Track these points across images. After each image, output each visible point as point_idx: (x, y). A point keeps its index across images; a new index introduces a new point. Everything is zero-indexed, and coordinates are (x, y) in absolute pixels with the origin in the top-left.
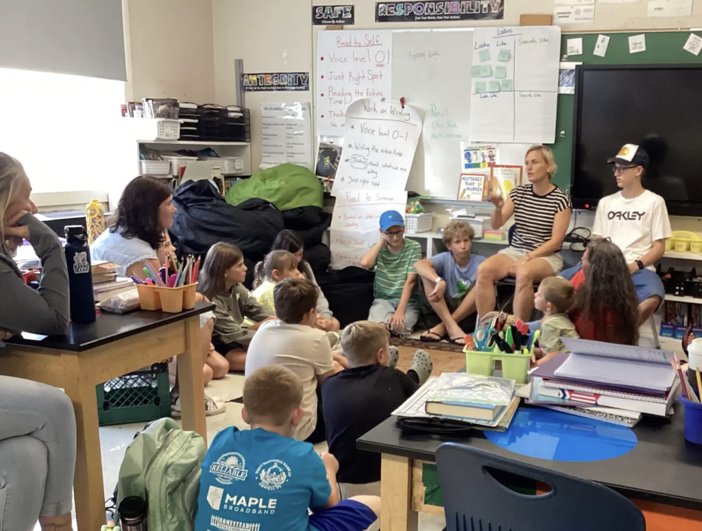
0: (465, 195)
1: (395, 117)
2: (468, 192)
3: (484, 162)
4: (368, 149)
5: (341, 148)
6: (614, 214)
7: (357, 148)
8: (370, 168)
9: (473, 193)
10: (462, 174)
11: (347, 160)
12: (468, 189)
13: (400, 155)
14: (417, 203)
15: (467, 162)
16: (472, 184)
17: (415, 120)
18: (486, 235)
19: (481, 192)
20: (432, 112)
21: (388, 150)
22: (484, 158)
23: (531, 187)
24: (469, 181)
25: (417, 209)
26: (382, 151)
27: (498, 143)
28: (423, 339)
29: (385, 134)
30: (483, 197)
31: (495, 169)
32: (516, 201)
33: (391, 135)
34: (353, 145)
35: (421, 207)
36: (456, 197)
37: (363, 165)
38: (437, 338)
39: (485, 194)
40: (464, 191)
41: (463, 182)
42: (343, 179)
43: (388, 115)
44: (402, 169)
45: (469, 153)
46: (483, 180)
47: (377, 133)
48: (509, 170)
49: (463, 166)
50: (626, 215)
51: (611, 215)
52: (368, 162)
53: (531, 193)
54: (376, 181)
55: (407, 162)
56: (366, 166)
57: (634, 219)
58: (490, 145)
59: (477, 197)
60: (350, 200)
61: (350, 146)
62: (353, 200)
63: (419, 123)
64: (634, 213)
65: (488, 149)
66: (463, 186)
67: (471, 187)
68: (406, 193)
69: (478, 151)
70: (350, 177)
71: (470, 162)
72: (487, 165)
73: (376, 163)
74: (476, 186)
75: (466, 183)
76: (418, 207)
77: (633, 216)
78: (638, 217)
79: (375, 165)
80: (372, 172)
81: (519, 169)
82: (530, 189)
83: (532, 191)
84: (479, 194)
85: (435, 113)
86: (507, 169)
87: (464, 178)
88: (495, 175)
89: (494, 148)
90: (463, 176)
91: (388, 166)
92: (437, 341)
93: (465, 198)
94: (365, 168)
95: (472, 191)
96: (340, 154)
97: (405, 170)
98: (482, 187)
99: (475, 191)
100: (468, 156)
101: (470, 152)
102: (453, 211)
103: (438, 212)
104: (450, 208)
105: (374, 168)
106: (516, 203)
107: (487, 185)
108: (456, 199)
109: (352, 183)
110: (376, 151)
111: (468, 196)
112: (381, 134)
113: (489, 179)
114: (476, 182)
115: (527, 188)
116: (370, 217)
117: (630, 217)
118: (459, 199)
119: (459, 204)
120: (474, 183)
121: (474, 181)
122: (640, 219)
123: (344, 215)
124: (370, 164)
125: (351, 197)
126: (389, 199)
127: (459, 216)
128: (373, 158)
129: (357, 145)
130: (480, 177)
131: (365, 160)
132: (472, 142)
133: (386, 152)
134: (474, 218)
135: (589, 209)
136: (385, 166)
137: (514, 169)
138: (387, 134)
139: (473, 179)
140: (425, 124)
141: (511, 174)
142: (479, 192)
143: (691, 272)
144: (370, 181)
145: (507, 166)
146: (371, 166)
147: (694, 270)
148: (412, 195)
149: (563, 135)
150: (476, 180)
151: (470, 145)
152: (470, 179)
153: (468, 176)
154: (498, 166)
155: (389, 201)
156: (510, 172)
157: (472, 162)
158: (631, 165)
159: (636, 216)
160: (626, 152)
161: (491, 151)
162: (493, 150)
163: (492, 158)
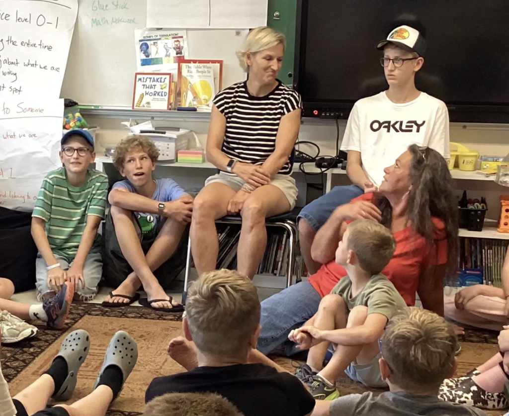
0: (144, 102)
2: (147, 99)
4: (1, 41)
6: (380, 124)
8: (5, 68)
9: (154, 99)
10: (137, 74)
12: (147, 94)
13: (50, 48)
14: (78, 115)
15: (144, 57)
18: (180, 157)
19: (166, 98)
21: (32, 42)
22: (167, 51)
23: (245, 86)
24: (148, 83)
25: (78, 123)
26: (22, 44)
27: (187, 29)
28: (106, 304)
29: (26, 20)
30: (169, 104)
31: (184, 65)
32: (227, 111)
33: (34, 21)
35: (83, 121)
36: (132, 106)
38: (126, 300)
39: (172, 101)
40: (142, 96)
41: (139, 84)
44: (53, 68)
45: (146, 44)
46: (167, 81)
47: (13, 18)
48: (204, 67)
49: (139, 63)
50: (397, 126)
51: (376, 126)
52: (2, 59)
53: (246, 95)
54: (16, 85)
55: (60, 57)
57: (411, 131)
58: (176, 32)
59: (161, 104)
63: (73, 4)
64: (409, 122)
65: (173, 38)
66: (140, 90)
67: (152, 90)
68: (62, 101)
69: (159, 42)
71: (148, 56)
72: (172, 60)
73: (14, 61)
74: (158, 89)
75: (144, 85)
76: (79, 120)
77: (407, 126)
78: (415, 128)
79: (12, 63)
80: (9, 73)
81: (219, 65)
82: (243, 89)
83: (246, 92)
84: (162, 100)
86: (201, 65)
87: (140, 79)
88: (184, 73)
89: (182, 37)
90: (139, 77)
91: (32, 65)
92: (127, 304)
93: (143, 106)
95: (153, 97)
97: (57, 69)
98: (167, 90)
99: (157, 97)
100: (145, 48)
101: (148, 43)
102: (131, 126)
103: (103, 128)
104: (128, 120)
105: (13, 69)
106: (226, 114)
107: (173, 87)
108: (131, 109)
110: (14, 44)
111: (148, 103)
112: (18, 20)
113: (176, 79)
114: (158, 84)
115: (238, 87)
116: (11, 137)
117: (404, 127)
118: (136, 108)
119: (137, 115)
120: (155, 85)
121: (154, 83)
122: (418, 131)
124: (7, 61)
126: (37, 111)
127: (142, 132)
128: (10, 52)
130: (164, 77)
132: (151, 29)
133: (28, 44)
134: (165, 133)
135: (319, 116)
136: (28, 64)
137: (210, 65)
138: (28, 20)
139: (154, 81)
140: (82, 5)
141: (209, 72)
142: (163, 97)
143: (461, 196)
144: (7, 86)
145: (201, 62)
146: (6, 65)
147: (465, 194)
148: (70, 105)
149: (277, 17)
150: (157, 81)
151: (147, 33)
152: (148, 80)
153: (146, 76)
154: (189, 61)
155: (38, 114)
156: (206, 70)
157: (150, 57)
158: (410, 56)
159: (412, 126)
160: (406, 35)
161: (178, 41)
162: (179, 39)
163: (179, 50)
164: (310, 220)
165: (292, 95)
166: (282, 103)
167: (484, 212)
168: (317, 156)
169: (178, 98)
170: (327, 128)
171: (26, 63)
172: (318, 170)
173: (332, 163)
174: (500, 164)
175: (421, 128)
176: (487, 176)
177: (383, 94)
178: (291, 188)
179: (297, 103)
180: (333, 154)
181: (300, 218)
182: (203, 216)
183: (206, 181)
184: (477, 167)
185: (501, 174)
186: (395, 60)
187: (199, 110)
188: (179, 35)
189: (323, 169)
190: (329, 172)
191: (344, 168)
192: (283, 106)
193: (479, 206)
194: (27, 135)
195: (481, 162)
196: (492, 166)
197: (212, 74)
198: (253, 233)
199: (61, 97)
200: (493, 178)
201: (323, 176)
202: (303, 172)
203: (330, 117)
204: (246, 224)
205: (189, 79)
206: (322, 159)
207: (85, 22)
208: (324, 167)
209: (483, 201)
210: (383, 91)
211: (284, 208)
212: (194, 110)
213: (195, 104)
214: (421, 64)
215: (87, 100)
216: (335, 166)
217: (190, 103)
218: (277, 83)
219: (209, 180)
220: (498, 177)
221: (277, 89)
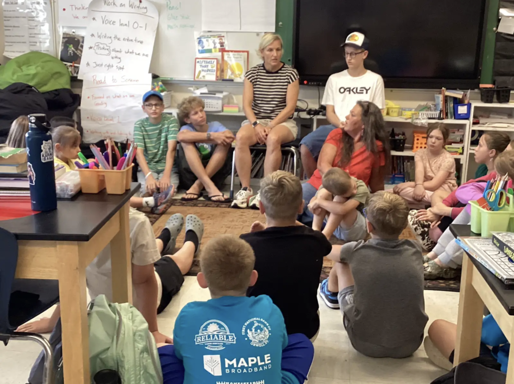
0: (201, 76)
1: (133, 10)
2: (203, 74)
3: (215, 48)
4: (111, 37)
5: (83, 38)
6: (345, 89)
7: (99, 37)
8: (113, 54)
9: (207, 74)
10: (196, 59)
11: (91, 48)
12: (203, 70)
13: (141, 42)
14: (160, 83)
15: (200, 48)
16: (205, 66)
17: (152, 12)
18: (225, 109)
19: (215, 73)
20: (167, 6)
21: (130, 39)
22: (215, 45)
23: (263, 66)
24: (203, 64)
25: (161, 89)
26: (124, 39)
27: (227, 32)
28: (183, 199)
29: (126, 25)
30: (217, 77)
31: (225, 54)
32: (253, 81)
33: (131, 25)
34: (96, 35)
35: (164, 87)
36: (193, 77)
37: (107, 52)
38: (196, 196)
39: (218, 75)
40: (200, 72)
41: (198, 65)
42: (88, 64)
43: (127, 8)
44: (144, 55)
45: (202, 41)
46: (215, 63)
47: (117, 24)
48: (238, 55)
49: (197, 52)
50: (355, 90)
51: (342, 90)
52: (111, 49)
53: (265, 71)
54: (121, 65)
55: (149, 49)
56: (110, 52)
57: (362, 93)
58: (220, 33)
59: (212, 77)
60: (97, 82)
61: (93, 35)
62: (100, 82)
63: (156, 16)
64: (361, 88)
65: (218, 37)
66: (198, 68)
67: (205, 69)
68: (150, 76)
69: (209, 39)
70: (95, 62)
71: (203, 48)
72: (218, 50)
73: (119, 50)
74: (210, 68)
75: (201, 65)
76: (161, 86)
77: (360, 90)
78: (365, 91)
79: (118, 51)
80: (116, 57)
81: (246, 53)
82: (262, 68)
83: (264, 69)
85: (170, 7)
86: (236, 53)
87: (198, 62)
88: (226, 58)
89: (224, 36)
90: (197, 60)
91: (131, 53)
92: (196, 199)
93: (201, 78)
94: (109, 54)
95: (207, 72)
96: (83, 42)
97: (147, 55)
98: (215, 68)
99: (209, 72)
101: (203, 39)
102: (194, 90)
103: (176, 91)
104: (192, 87)
105: (119, 55)
106: (253, 83)
107: (219, 67)
108: (193, 80)
109: (97, 67)
110: (119, 39)
111: (204, 76)
112: (121, 25)
113: (220, 61)
114: (210, 65)
116: (118, 97)
117: (358, 91)
118: (196, 79)
119: (198, 84)
120: (208, 66)
121: (207, 64)
122: (367, 93)
123: (93, 96)
124: (114, 50)
125: (98, 79)
126: (134, 81)
127: (201, 94)
128: (116, 45)
129: (99, 34)
130: (213, 60)
131: (108, 48)
132: (205, 32)
133: (128, 40)
134: (215, 94)
135: (307, 84)
136: (128, 52)
137: (241, 53)
138: (127, 25)
139: (207, 63)
140: (161, 16)
141: (241, 58)
142: (213, 73)
143: (391, 132)
144: (115, 65)
145: (235, 51)
146: (114, 53)
147: (393, 130)
148: (155, 77)
149: (281, 25)
150: (209, 63)
151: (202, 34)
152: (204, 62)
153: (202, 60)
154: (228, 51)
155: (135, 83)
156: (239, 56)
157: (204, 48)
158: (360, 51)
159: (363, 90)
160: (356, 38)
161: (221, 39)
162: (222, 38)
163: (222, 44)
164: (307, 145)
165: (293, 71)
166: (288, 76)
167: (404, 140)
168: (307, 108)
169: (222, 73)
170: (313, 91)
171: (127, 51)
172: (308, 117)
173: (316, 113)
174: (413, 112)
175: (368, 91)
176: (406, 119)
177: (345, 71)
178: (294, 127)
179: (297, 75)
180: (316, 107)
181: (301, 145)
182: (242, 144)
183: (242, 123)
184: (400, 114)
185: (414, 118)
186: (351, 54)
187: (235, 81)
188: (222, 35)
189: (312, 116)
190: (315, 118)
191: (324, 115)
192: (289, 77)
193: (401, 137)
194: (128, 96)
195: (402, 112)
196: (408, 114)
197: (243, 59)
198: (274, 154)
199: (149, 72)
200: (409, 121)
201: (311, 120)
202: (300, 117)
203: (314, 85)
204: (269, 149)
205: (229, 62)
206: (310, 110)
207: (164, 27)
208: (312, 114)
209: (403, 134)
210: (345, 69)
211: (291, 139)
212: (232, 80)
213: (233, 77)
214: (367, 55)
215: (166, 74)
216: (318, 114)
217: (229, 77)
218: (282, 64)
219: (245, 123)
220: (413, 120)
221: (283, 67)
